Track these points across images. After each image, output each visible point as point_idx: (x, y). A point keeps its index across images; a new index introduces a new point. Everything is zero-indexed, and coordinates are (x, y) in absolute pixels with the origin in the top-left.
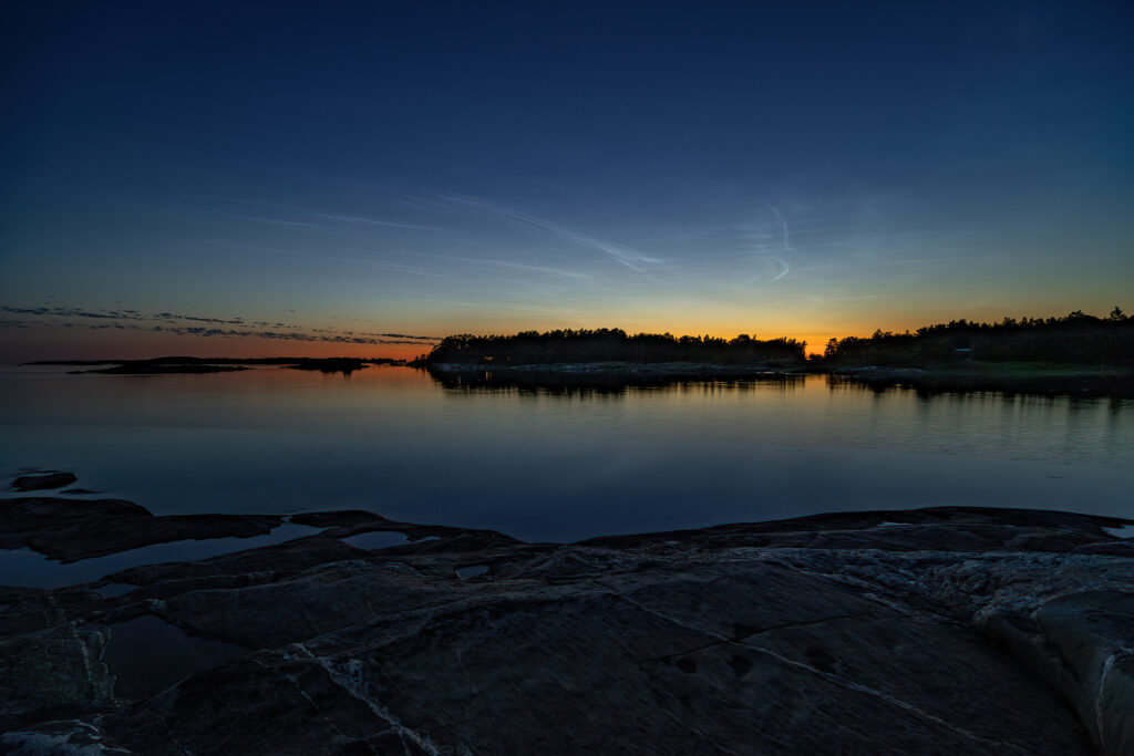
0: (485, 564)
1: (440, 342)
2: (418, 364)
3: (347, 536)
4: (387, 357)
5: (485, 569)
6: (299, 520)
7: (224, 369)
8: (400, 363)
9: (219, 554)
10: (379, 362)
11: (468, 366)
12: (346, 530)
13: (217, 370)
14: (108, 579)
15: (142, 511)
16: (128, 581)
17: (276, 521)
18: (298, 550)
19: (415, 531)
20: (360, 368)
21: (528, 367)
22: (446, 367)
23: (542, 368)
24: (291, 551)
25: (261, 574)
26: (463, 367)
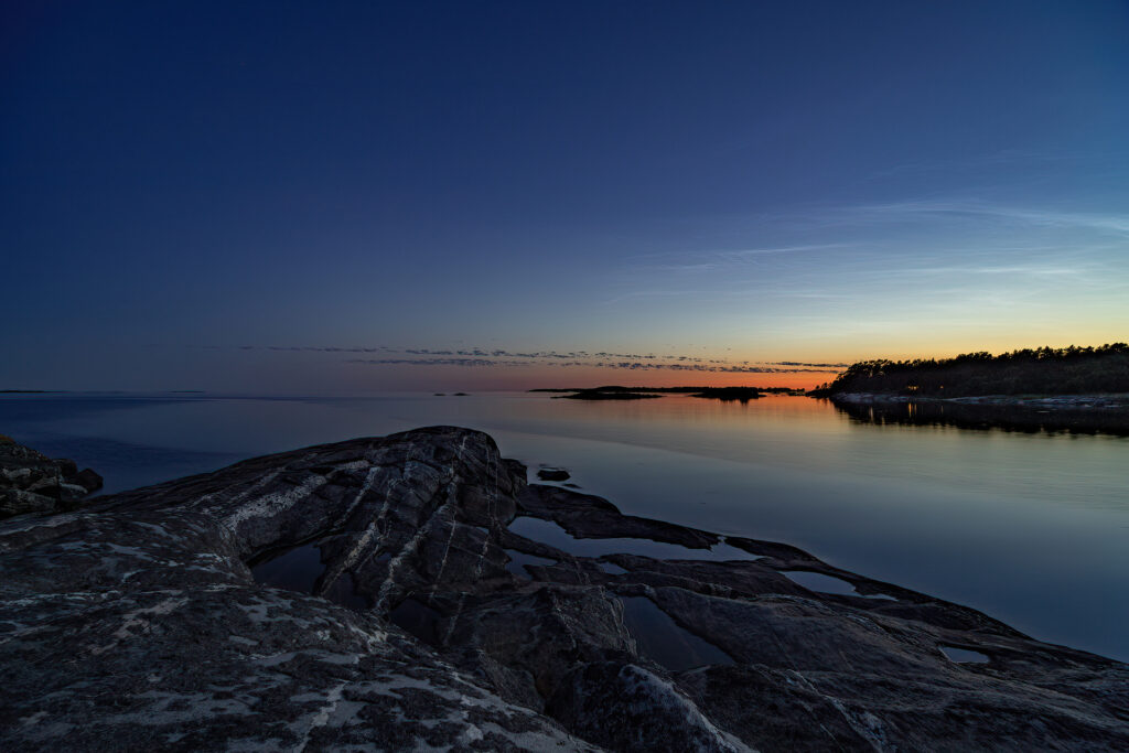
0: (983, 651)
1: (846, 369)
2: (819, 393)
3: (784, 570)
4: (783, 386)
5: (985, 660)
6: (733, 542)
7: (644, 397)
8: (799, 392)
9: (676, 558)
10: (776, 391)
11: (884, 396)
12: (781, 563)
13: (639, 397)
14: (605, 558)
15: (615, 510)
16: (618, 563)
17: (712, 539)
18: (742, 572)
19: (860, 582)
20: (756, 397)
21: (975, 400)
22: (854, 398)
23: (997, 401)
24: (736, 572)
25: (721, 588)
26: (877, 398)
